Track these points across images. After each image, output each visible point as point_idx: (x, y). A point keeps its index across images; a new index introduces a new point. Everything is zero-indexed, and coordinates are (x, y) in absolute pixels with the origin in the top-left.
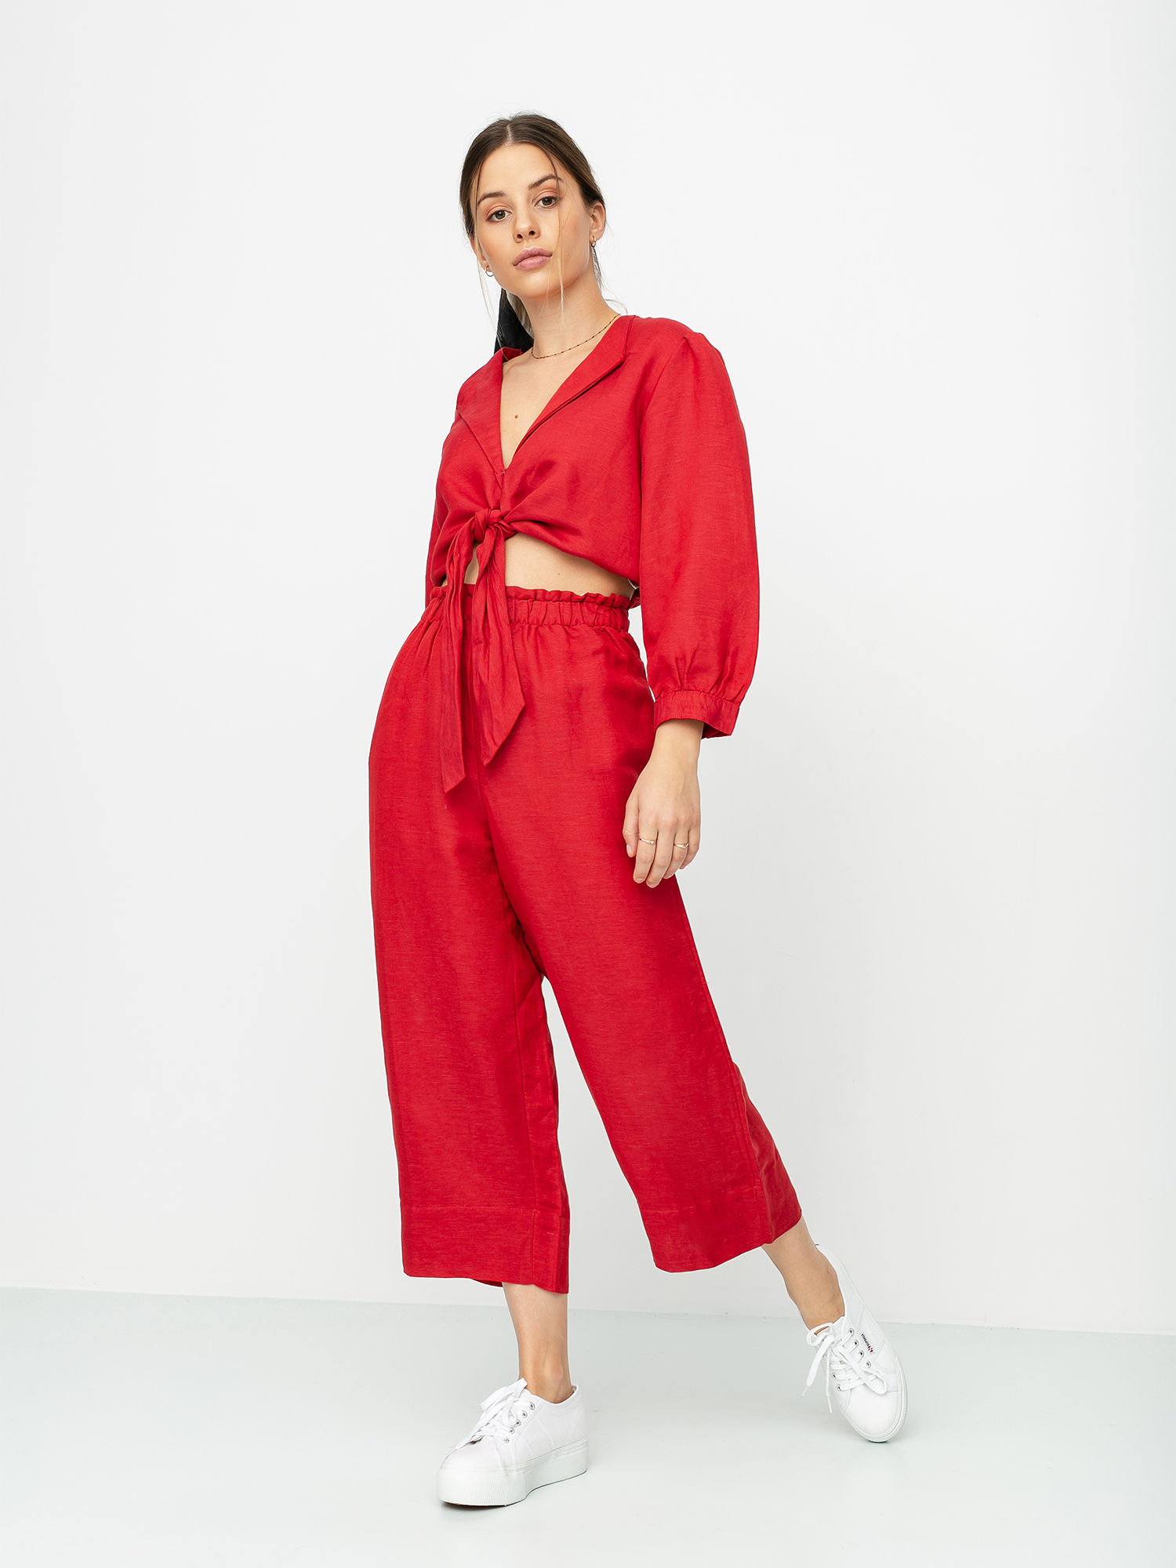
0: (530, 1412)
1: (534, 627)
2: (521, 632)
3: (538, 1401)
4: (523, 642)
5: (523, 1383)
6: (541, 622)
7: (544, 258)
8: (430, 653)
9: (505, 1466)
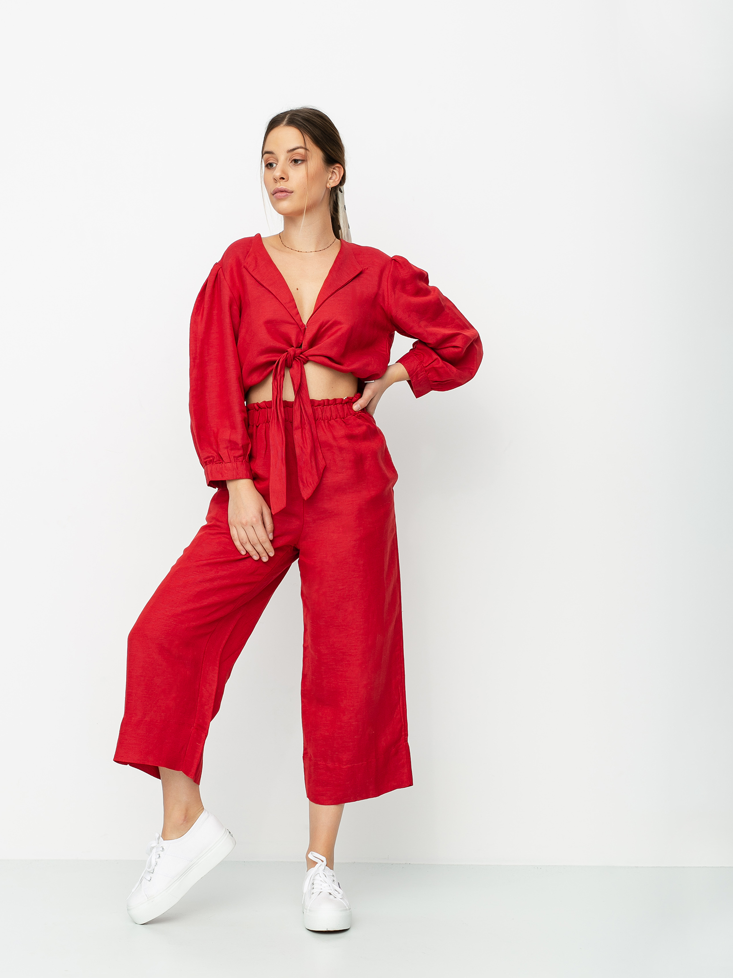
7: (287, 193)
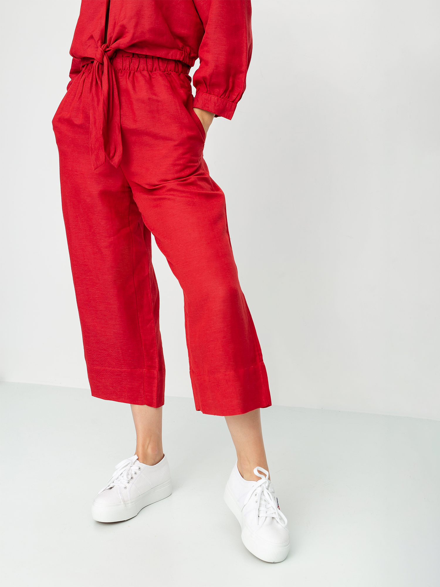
0: (138, 472)
1: (132, 72)
2: (125, 75)
3: (143, 466)
4: (126, 80)
5: (136, 457)
6: (136, 69)
8: (83, 89)
9: (124, 502)
